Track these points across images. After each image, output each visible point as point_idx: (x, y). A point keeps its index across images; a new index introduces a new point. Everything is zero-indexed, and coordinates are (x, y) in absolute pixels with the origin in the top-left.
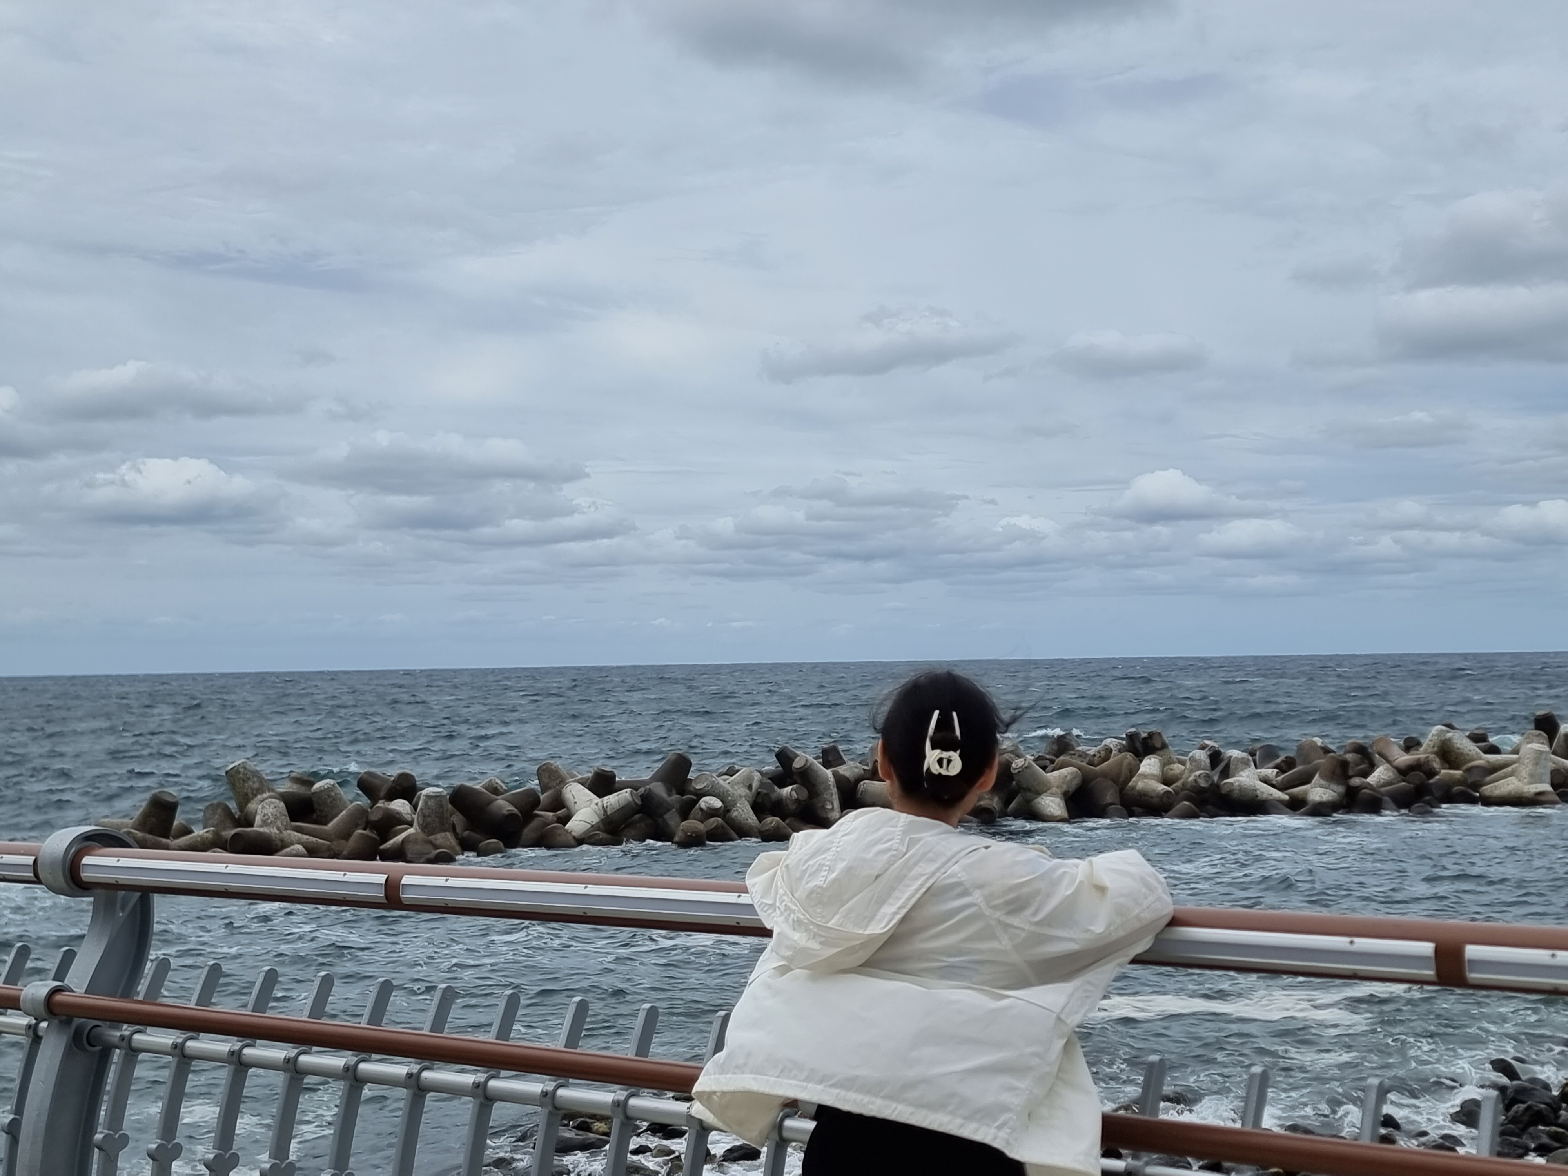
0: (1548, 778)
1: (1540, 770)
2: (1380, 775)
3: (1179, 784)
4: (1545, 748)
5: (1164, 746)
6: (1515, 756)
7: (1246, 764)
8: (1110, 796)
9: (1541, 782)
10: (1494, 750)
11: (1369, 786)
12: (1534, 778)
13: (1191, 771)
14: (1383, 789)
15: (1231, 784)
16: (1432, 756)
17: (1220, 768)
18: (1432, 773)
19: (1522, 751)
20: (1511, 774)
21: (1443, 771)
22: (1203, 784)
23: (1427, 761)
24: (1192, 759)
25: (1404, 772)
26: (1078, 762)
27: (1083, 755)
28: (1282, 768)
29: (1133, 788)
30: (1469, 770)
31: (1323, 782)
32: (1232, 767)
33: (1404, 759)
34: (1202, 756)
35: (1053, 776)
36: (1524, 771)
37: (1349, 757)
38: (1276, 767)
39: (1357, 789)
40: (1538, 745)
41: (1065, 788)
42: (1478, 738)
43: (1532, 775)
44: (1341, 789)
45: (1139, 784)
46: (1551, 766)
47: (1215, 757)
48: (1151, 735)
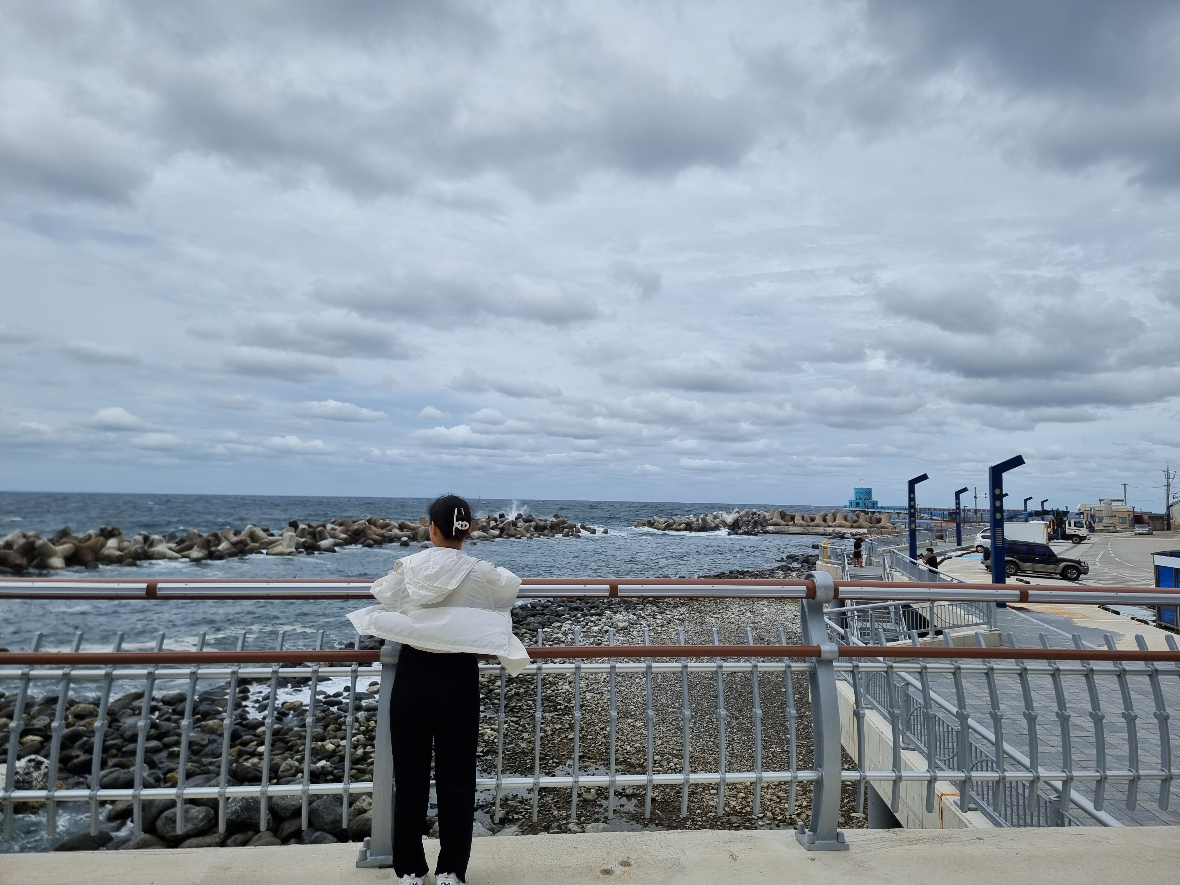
0: (294, 546)
1: (291, 543)
2: (223, 546)
3: (127, 551)
4: (294, 534)
5: (120, 534)
6: (281, 538)
7: (161, 541)
8: (90, 557)
9: (291, 547)
10: (272, 535)
11: (219, 551)
12: (289, 546)
13: (134, 545)
14: (225, 552)
15: (154, 551)
16: (247, 538)
17: (148, 543)
18: (246, 545)
19: (284, 535)
20: (280, 544)
21: (252, 544)
22: (139, 551)
23: (245, 540)
24: (135, 540)
25: (234, 544)
26: (74, 541)
27: (76, 538)
28: (178, 544)
29: (103, 554)
30: (261, 544)
31: (198, 549)
32: (155, 543)
33: (235, 539)
34: (139, 538)
35: (59, 548)
36: (285, 544)
37: (211, 538)
38: (176, 543)
39: (214, 552)
40: (290, 533)
41: (65, 554)
42: (266, 530)
43: (288, 545)
44: (206, 552)
45: (106, 551)
46: (296, 541)
47: (146, 539)
48: (113, 529)
